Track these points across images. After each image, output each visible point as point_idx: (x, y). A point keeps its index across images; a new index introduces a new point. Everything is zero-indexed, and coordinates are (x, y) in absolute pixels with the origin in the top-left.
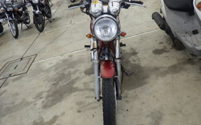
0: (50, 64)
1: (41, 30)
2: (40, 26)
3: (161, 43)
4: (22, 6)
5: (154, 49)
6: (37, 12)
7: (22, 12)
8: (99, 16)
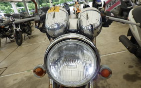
0: (14, 80)
1: (20, 44)
2: (19, 41)
3: (130, 67)
4: (9, 25)
5: (125, 74)
6: (18, 29)
7: (8, 29)
8: (60, 35)
